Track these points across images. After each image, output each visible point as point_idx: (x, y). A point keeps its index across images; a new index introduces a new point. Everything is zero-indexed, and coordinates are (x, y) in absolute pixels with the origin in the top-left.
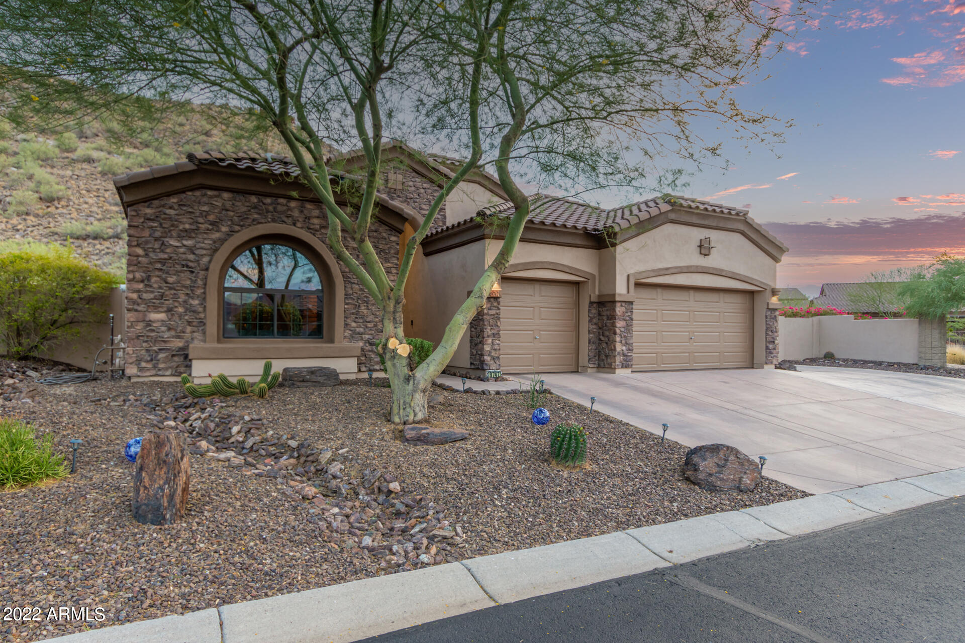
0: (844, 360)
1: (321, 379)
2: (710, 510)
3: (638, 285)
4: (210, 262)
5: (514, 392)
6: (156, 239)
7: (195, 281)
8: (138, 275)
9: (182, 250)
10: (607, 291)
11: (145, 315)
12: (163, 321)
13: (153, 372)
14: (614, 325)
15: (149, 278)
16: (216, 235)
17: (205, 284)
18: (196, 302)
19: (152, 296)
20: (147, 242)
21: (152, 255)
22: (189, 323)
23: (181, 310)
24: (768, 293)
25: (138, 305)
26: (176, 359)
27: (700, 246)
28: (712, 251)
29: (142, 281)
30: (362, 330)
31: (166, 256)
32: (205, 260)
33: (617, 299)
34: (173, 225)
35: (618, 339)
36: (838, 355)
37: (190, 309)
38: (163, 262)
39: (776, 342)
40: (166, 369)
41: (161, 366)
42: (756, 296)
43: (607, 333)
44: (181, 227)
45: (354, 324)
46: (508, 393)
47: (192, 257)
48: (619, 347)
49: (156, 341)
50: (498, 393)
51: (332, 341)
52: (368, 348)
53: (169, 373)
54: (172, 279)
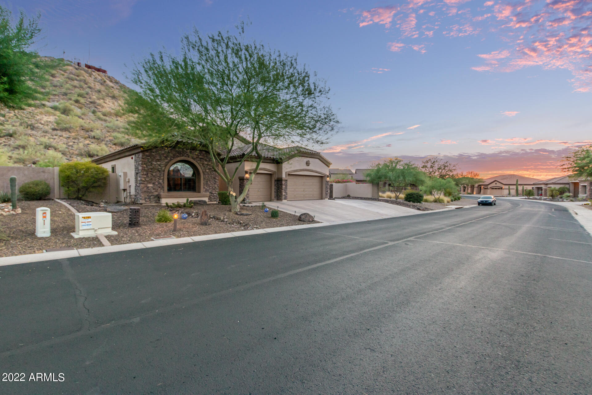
0: (353, 197)
1: (202, 203)
2: (303, 224)
3: (289, 175)
4: (165, 169)
5: (256, 206)
6: (150, 162)
7: (160, 175)
8: (145, 173)
9: (157, 165)
10: (280, 177)
11: (147, 185)
12: (152, 187)
13: (150, 202)
14: (282, 187)
15: (148, 174)
16: (166, 161)
17: (164, 175)
18: (161, 181)
19: (148, 179)
20: (147, 163)
21: (148, 167)
22: (159, 187)
23: (157, 183)
24: (326, 177)
25: (145, 182)
26: (156, 198)
27: (307, 163)
28: (310, 164)
29: (146, 175)
30: (208, 189)
31: (152, 167)
32: (163, 168)
33: (283, 179)
34: (154, 158)
35: (283, 191)
36: (352, 195)
37: (159, 183)
38: (151, 169)
40: (153, 201)
41: (152, 200)
42: (323, 178)
43: (280, 189)
44: (156, 158)
45: (206, 187)
46: (254, 206)
47: (160, 167)
48: (284, 193)
49: (150, 193)
50: (252, 206)
51: (199, 192)
52: (210, 194)
53: (154, 202)
54: (154, 174)
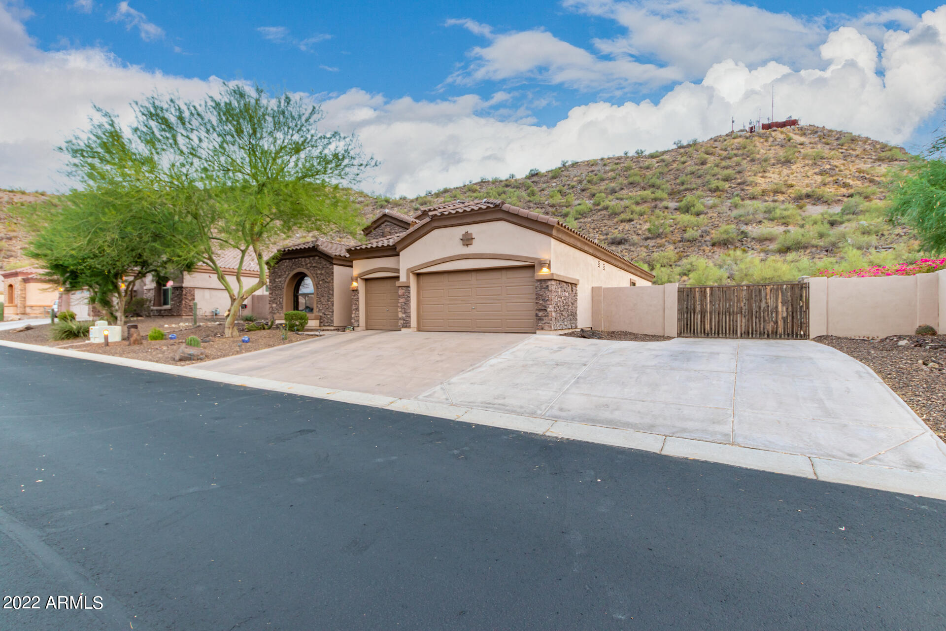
4: (284, 285)
6: (274, 280)
9: (279, 282)
11: (272, 305)
14: (400, 301)
16: (285, 276)
18: (281, 300)
21: (273, 285)
22: (280, 307)
24: (537, 266)
25: (271, 302)
29: (271, 294)
30: (321, 308)
35: (400, 310)
38: (275, 287)
39: (549, 310)
44: (279, 275)
45: (319, 306)
47: (281, 284)
48: (400, 315)
49: (274, 314)
54: (277, 293)
